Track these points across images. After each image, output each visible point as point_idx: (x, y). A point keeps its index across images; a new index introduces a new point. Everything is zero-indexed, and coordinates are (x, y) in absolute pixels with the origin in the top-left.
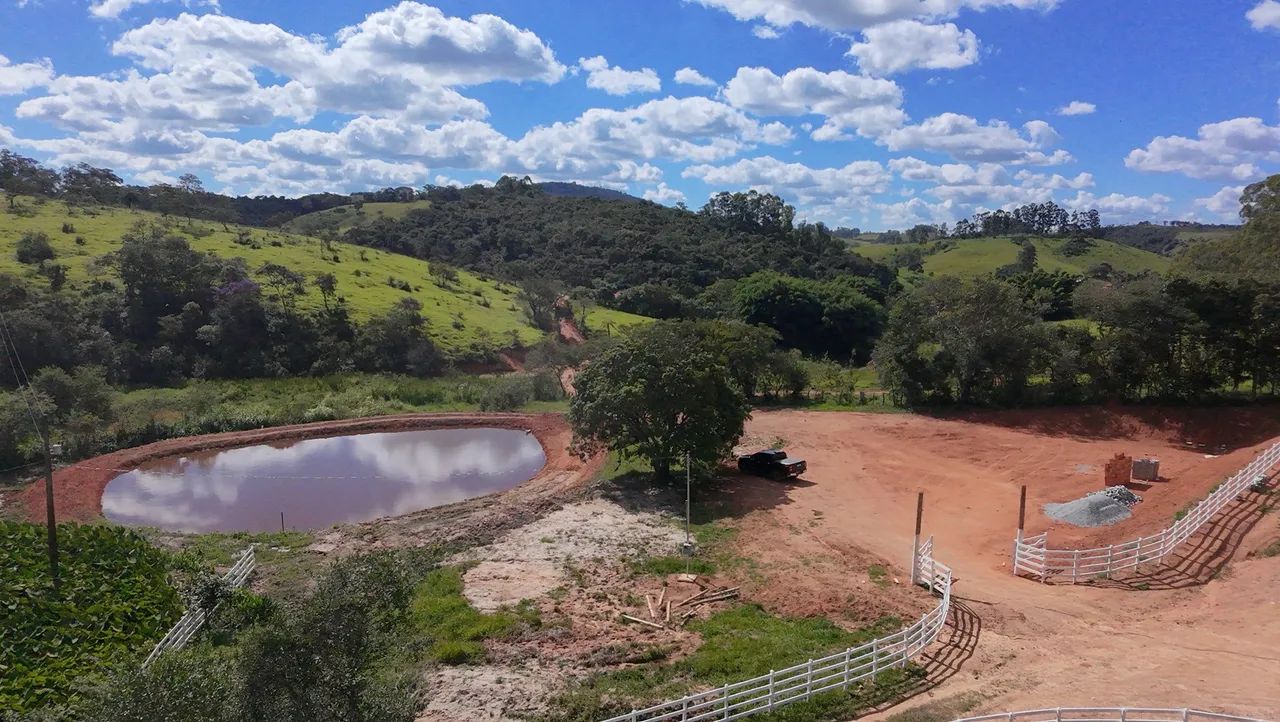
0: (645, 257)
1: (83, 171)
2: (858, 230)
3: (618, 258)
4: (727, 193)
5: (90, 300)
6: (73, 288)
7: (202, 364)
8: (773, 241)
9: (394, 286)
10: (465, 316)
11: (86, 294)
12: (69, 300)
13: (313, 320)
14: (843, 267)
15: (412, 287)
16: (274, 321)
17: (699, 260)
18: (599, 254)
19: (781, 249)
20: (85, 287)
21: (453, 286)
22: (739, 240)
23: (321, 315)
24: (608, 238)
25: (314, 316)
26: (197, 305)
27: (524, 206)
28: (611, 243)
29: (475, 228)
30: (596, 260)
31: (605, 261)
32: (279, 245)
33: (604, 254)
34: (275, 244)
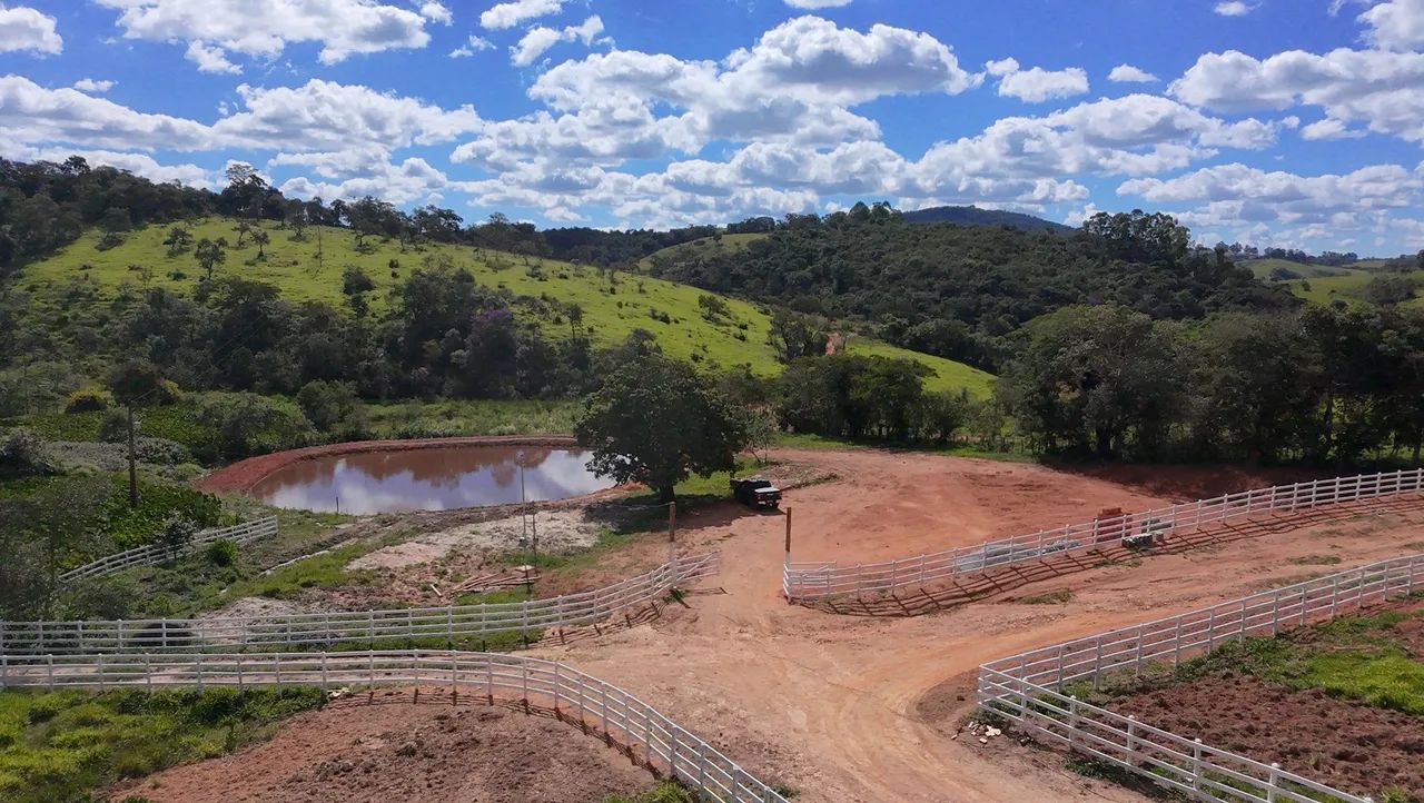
0: (983, 290)
1: (430, 213)
2: (1356, 256)
3: (949, 292)
4: (1105, 214)
5: (382, 326)
6: (374, 315)
7: (451, 383)
8: (1156, 271)
9: (655, 318)
10: (708, 348)
11: (381, 321)
12: (367, 326)
13: (557, 348)
14: (1243, 303)
15: (671, 319)
16: (524, 347)
17: (1047, 293)
18: (930, 287)
19: (1163, 279)
20: (383, 315)
21: (724, 319)
22: (1112, 270)
23: (565, 343)
24: (945, 269)
25: (559, 344)
26: (457, 332)
27: (867, 235)
28: (946, 276)
29: (811, 259)
30: (923, 294)
31: (936, 295)
32: (566, 277)
33: (936, 286)
34: (563, 277)
